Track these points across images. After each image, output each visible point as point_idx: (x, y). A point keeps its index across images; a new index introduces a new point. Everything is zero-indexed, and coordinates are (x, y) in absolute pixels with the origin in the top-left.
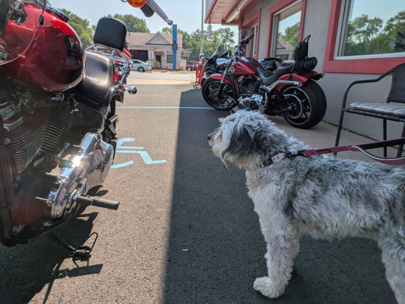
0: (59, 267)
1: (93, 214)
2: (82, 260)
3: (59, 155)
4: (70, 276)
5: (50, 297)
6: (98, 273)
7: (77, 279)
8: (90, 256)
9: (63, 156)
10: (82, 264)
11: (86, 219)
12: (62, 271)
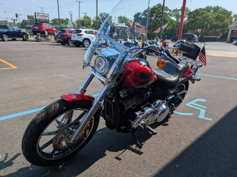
0: (131, 146)
3: (143, 107)
4: (132, 151)
5: (123, 154)
6: (140, 155)
8: (142, 148)
10: (138, 149)
12: (131, 148)
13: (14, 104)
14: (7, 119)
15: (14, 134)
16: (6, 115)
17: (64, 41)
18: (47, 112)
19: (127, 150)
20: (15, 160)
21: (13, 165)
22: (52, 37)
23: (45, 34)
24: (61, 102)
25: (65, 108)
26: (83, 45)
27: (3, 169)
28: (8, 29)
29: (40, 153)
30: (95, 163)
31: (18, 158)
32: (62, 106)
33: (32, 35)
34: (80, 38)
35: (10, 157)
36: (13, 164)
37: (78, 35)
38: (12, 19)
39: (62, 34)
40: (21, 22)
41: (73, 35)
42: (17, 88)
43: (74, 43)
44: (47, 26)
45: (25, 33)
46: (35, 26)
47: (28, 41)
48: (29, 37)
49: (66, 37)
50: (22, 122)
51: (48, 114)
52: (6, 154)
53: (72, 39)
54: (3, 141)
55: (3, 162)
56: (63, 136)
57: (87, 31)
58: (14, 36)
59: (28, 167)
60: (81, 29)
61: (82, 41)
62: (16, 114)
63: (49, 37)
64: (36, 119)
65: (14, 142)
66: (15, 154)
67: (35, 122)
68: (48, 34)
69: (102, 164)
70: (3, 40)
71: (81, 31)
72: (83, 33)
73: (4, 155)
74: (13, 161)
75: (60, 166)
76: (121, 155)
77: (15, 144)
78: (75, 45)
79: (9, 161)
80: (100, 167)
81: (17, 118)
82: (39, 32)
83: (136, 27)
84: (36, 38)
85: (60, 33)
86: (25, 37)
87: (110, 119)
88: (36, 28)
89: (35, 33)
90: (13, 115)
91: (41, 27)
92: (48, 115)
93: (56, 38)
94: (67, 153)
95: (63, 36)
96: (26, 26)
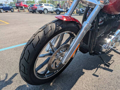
0: (100, 65)
1: (112, 55)
2: (107, 66)
3: (108, 35)
4: (103, 69)
5: (97, 71)
6: (111, 72)
7: (105, 70)
8: (109, 66)
9: (109, 35)
11: (110, 56)
12: (101, 67)
13: (9, 41)
14: (5, 50)
15: (11, 59)
16: (4, 48)
17: (34, 11)
18: (44, 31)
19: (99, 68)
20: (13, 79)
21: (12, 84)
22: (27, 10)
23: (23, 8)
24: (56, 22)
25: (61, 28)
26: (44, 12)
27: (4, 88)
28: (3, 6)
29: (37, 74)
30: (78, 80)
31: (16, 77)
32: (58, 26)
33: (16, 9)
34: (42, 8)
35: (9, 77)
36: (12, 82)
37: (41, 7)
38: (5, 2)
39: (32, 7)
40: (9, 3)
41: (38, 7)
42: (11, 33)
43: (39, 12)
44: (24, 3)
45: (12, 8)
46: (17, 3)
47: (14, 12)
48: (15, 10)
49: (34, 9)
50: (15, 51)
51: (46, 33)
52: (6, 74)
53: (38, 9)
54: (3, 65)
55: (3, 81)
56: (56, 58)
57: (45, 4)
58: (7, 9)
59: (24, 85)
60: (42, 4)
61: (43, 10)
62: (11, 47)
63: (25, 10)
64: (33, 39)
65: (11, 65)
66: (13, 74)
67: (32, 42)
68: (25, 8)
69: (85, 80)
70: (1, 12)
71: (42, 5)
72: (43, 5)
73: (5, 75)
74: (12, 80)
75: (51, 84)
76: (96, 72)
77: (12, 67)
78: (40, 12)
79: (9, 80)
80: (84, 84)
81: (12, 49)
82: (19, 7)
83: (70, 3)
84: (18, 10)
85: (31, 7)
86: (12, 10)
87: (84, 45)
88: (18, 5)
89: (17, 7)
90: (9, 47)
91: (21, 4)
92: (45, 35)
93: (29, 10)
94: (55, 73)
95: (33, 8)
96: (12, 5)
